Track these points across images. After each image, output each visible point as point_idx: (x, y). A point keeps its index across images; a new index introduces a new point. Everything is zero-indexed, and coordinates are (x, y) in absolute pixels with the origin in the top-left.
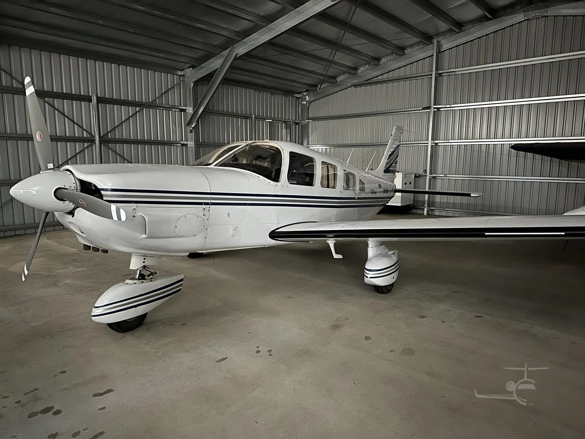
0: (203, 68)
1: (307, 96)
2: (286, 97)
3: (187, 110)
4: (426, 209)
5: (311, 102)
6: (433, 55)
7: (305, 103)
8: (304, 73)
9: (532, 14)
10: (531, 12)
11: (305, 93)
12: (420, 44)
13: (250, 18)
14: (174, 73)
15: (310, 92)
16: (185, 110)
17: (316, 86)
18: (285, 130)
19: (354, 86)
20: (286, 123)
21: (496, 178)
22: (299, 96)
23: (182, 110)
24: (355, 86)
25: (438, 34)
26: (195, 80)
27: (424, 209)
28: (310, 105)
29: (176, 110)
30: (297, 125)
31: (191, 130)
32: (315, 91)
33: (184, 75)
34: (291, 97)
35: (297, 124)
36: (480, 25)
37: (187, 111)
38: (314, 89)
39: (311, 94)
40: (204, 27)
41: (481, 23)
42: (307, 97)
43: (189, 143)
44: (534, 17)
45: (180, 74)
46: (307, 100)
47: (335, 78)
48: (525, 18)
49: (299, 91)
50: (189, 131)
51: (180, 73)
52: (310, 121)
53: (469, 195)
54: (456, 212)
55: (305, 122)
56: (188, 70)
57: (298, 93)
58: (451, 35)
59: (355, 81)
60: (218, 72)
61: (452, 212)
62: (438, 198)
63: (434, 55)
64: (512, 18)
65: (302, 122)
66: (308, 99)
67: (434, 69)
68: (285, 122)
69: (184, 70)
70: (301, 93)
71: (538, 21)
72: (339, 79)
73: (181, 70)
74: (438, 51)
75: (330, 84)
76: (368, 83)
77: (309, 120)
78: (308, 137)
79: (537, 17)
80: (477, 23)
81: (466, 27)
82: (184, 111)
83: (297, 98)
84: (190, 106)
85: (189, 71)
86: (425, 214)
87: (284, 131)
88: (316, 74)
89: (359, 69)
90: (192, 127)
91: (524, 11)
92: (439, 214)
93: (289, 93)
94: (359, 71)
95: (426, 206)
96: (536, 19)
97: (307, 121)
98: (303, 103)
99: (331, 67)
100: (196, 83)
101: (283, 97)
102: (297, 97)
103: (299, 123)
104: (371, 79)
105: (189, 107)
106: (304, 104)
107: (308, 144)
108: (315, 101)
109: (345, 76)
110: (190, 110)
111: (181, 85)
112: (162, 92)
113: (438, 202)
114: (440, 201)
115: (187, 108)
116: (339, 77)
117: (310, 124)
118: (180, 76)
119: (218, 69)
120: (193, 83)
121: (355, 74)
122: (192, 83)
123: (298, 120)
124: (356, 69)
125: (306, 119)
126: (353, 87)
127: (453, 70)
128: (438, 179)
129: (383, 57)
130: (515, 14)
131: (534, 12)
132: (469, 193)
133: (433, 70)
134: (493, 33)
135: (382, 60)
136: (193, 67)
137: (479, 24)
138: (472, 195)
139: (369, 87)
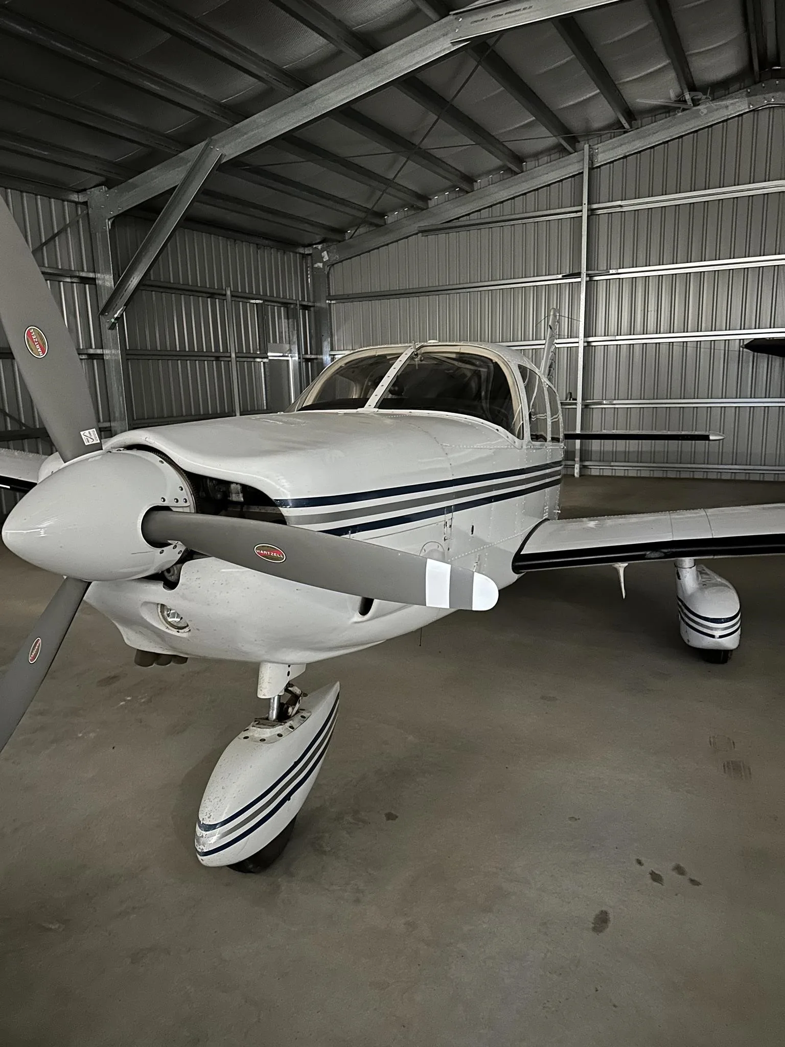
0: (135, 186)
1: (325, 252)
2: (284, 253)
3: (99, 279)
4: (577, 466)
5: (333, 265)
6: (582, 173)
7: (321, 265)
8: (329, 203)
9: (763, 100)
10: (760, 96)
11: (320, 247)
12: (553, 151)
13: (262, 73)
14: (64, 197)
15: (330, 244)
16: (94, 279)
17: (342, 231)
18: (286, 321)
19: (422, 232)
20: (288, 308)
21: (703, 402)
22: (307, 251)
23: (84, 281)
24: (425, 232)
25: (589, 134)
26: (115, 215)
27: (574, 465)
28: (332, 269)
29: (73, 280)
30: (307, 311)
31: (113, 323)
32: (340, 242)
33: (85, 203)
34: (292, 254)
35: (305, 308)
36: (666, 118)
37: (99, 282)
38: (338, 237)
39: (334, 247)
40: (158, 88)
41: (667, 115)
42: (325, 254)
43: (106, 352)
44: (767, 106)
45: (77, 200)
46: (325, 260)
47: (382, 215)
48: (749, 108)
49: (307, 242)
50: (107, 326)
51: (75, 197)
52: (333, 302)
53: (706, 438)
54: (631, 468)
55: (323, 305)
56: (96, 191)
57: (305, 246)
58: (611, 136)
59: (424, 224)
60: (177, 195)
61: (622, 468)
62: (595, 445)
63: (584, 173)
64: (727, 107)
65: (318, 304)
66: (326, 258)
67: (585, 200)
68: (285, 305)
69: (85, 190)
70: (310, 245)
71: (771, 113)
72: (390, 219)
73: (78, 192)
74: (590, 166)
75: (371, 229)
76: (449, 226)
77: (331, 300)
78: (332, 336)
79: (770, 106)
80: (661, 114)
81: (640, 121)
82: (92, 281)
83: (304, 256)
84: (107, 271)
85: (98, 195)
86: (576, 475)
87: (284, 322)
88: (351, 207)
89: (430, 199)
90: (116, 316)
91: (749, 95)
92: (598, 474)
93: (286, 244)
94: (431, 203)
95: (577, 459)
96: (767, 111)
97: (327, 301)
98: (316, 266)
99: (387, 193)
100: (119, 220)
101: (279, 254)
102: (303, 254)
103: (311, 306)
104: (458, 218)
105: (103, 273)
106: (319, 268)
107: (332, 350)
108: (341, 262)
109: (403, 213)
110: (107, 280)
111: (81, 225)
112: (41, 240)
113: (596, 452)
114: (599, 449)
115: (98, 275)
116: (389, 214)
117: (333, 308)
118: (77, 203)
119: (176, 186)
120: (112, 220)
121: (423, 210)
122: (109, 219)
123: (308, 301)
124: (425, 198)
125: (325, 298)
126: (420, 235)
127: (619, 203)
128: (594, 410)
129: (479, 176)
130: (732, 98)
131: (767, 96)
132: (707, 433)
133: (584, 203)
134: (691, 133)
135: (476, 181)
136: (109, 184)
137: (664, 115)
138: (711, 438)
139: (453, 235)
